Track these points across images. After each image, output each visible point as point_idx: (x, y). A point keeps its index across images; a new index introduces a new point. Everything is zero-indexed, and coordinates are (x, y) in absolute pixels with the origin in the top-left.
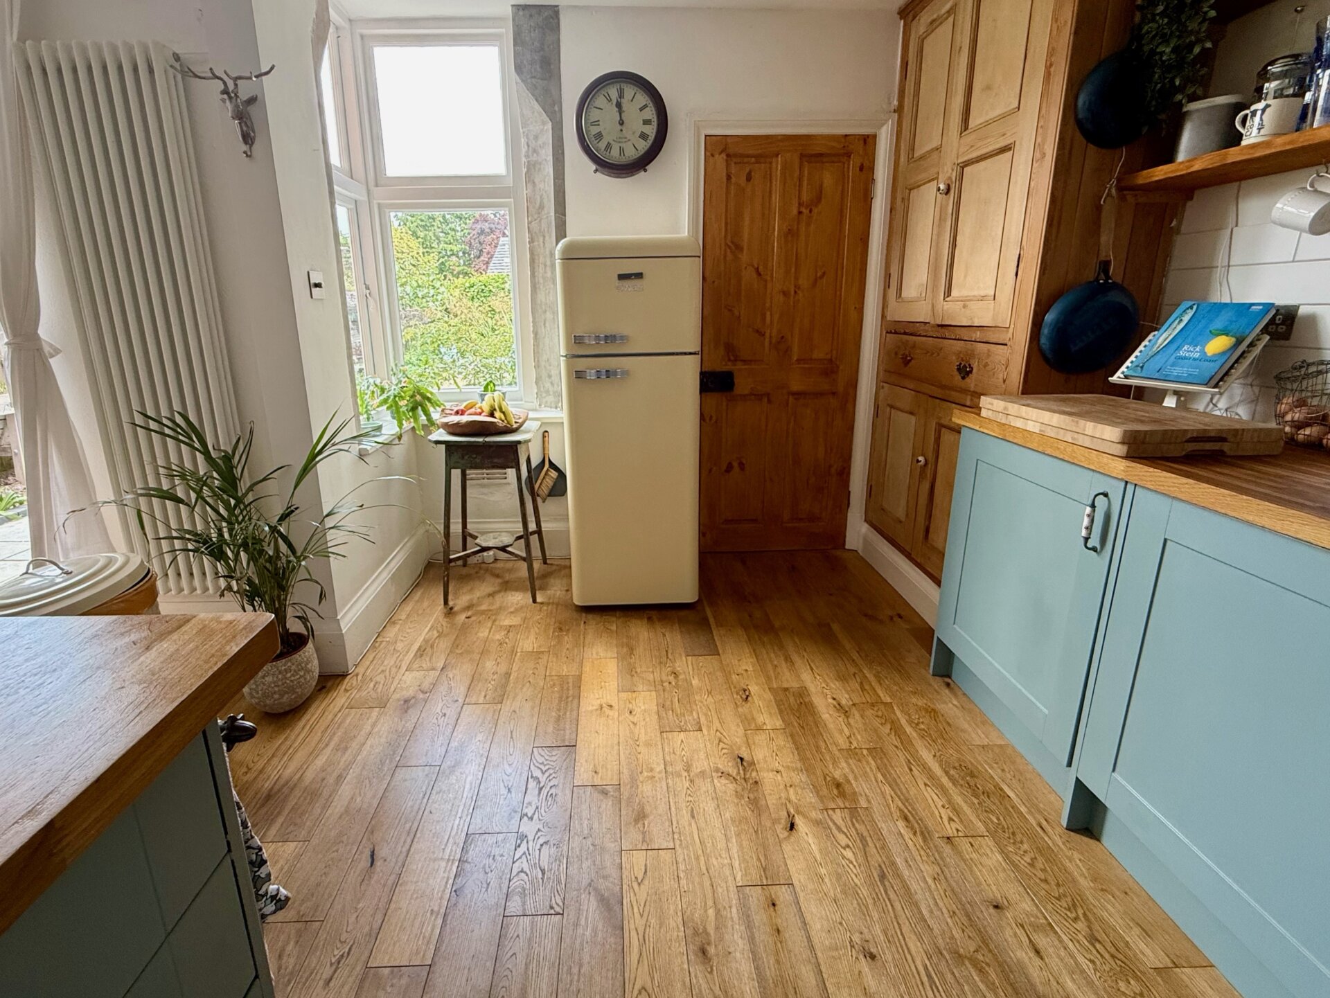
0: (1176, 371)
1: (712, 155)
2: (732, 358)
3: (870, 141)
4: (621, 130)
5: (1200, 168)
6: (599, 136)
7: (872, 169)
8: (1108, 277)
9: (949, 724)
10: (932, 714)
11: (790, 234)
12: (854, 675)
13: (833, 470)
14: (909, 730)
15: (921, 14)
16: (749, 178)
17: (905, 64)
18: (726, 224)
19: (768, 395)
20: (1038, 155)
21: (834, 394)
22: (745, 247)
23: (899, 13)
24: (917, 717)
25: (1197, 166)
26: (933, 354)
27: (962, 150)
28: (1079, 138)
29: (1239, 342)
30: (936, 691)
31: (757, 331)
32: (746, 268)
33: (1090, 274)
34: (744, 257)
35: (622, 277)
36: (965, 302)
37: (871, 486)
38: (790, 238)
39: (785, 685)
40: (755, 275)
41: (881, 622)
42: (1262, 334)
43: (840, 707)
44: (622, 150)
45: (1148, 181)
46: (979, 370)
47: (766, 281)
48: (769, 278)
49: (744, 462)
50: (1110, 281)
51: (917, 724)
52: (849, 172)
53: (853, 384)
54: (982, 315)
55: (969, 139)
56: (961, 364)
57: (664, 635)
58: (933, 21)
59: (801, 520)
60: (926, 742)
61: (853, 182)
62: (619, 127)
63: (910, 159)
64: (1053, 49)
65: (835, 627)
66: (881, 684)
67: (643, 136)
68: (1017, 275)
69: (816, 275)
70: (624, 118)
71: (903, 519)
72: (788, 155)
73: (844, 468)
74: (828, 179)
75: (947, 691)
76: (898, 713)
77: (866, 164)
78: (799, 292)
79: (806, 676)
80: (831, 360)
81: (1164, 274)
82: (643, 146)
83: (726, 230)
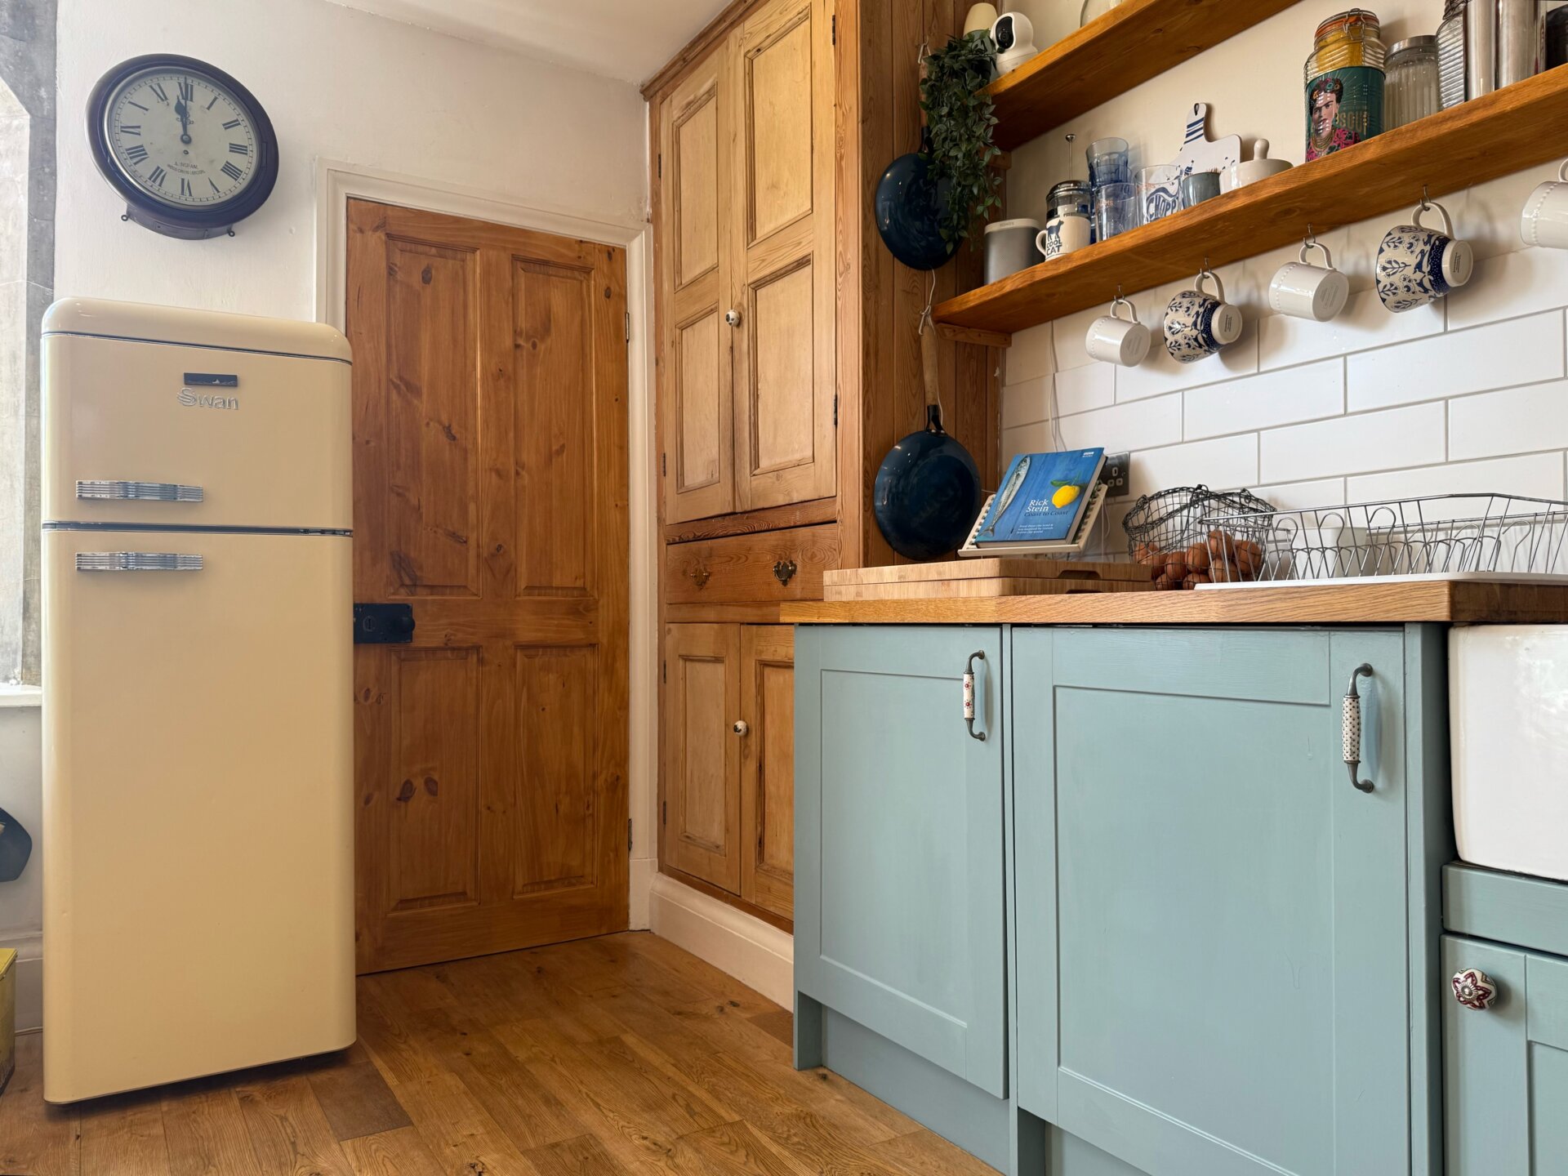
0: (1030, 530)
1: (361, 231)
2: (407, 581)
3: (615, 255)
4: (186, 152)
5: (1013, 288)
6: (138, 153)
7: (623, 297)
8: (939, 427)
9: (835, 1127)
10: (808, 1120)
11: (501, 377)
12: (674, 1097)
13: (600, 782)
14: (775, 1149)
15: (673, 94)
16: (427, 278)
17: (657, 159)
18: (389, 346)
19: (477, 648)
20: (841, 268)
21: (592, 645)
22: (425, 390)
23: (642, 92)
24: (785, 1129)
25: (1008, 288)
26: (740, 558)
27: (751, 266)
28: (886, 253)
29: (1083, 490)
30: (807, 1088)
31: (453, 535)
32: (428, 424)
33: (918, 424)
34: (423, 406)
35: (192, 379)
36: (778, 471)
37: (665, 804)
38: (502, 382)
39: (551, 1140)
40: (443, 439)
41: (707, 1018)
42: (1100, 484)
43: (656, 1148)
44: (185, 186)
45: (964, 307)
46: (804, 567)
47: (465, 451)
48: (470, 447)
49: (436, 777)
50: (942, 431)
51: (789, 1137)
52: (589, 296)
53: (622, 629)
54: (801, 488)
55: (758, 251)
56: (779, 563)
57: (283, 1119)
58: (689, 104)
59: (549, 884)
60: (804, 1158)
61: (597, 311)
62: (183, 147)
63: (679, 287)
64: (841, 139)
65: (630, 1040)
66: (720, 1100)
67: (230, 170)
68: (836, 423)
69: (550, 448)
70: (190, 132)
71: (721, 842)
72: (493, 254)
73: (618, 778)
74: (559, 299)
75: (825, 1086)
76: (755, 1131)
77: (615, 288)
78: (524, 473)
79: (588, 1118)
80: (584, 589)
81: (997, 436)
82: (230, 188)
83: (389, 355)
